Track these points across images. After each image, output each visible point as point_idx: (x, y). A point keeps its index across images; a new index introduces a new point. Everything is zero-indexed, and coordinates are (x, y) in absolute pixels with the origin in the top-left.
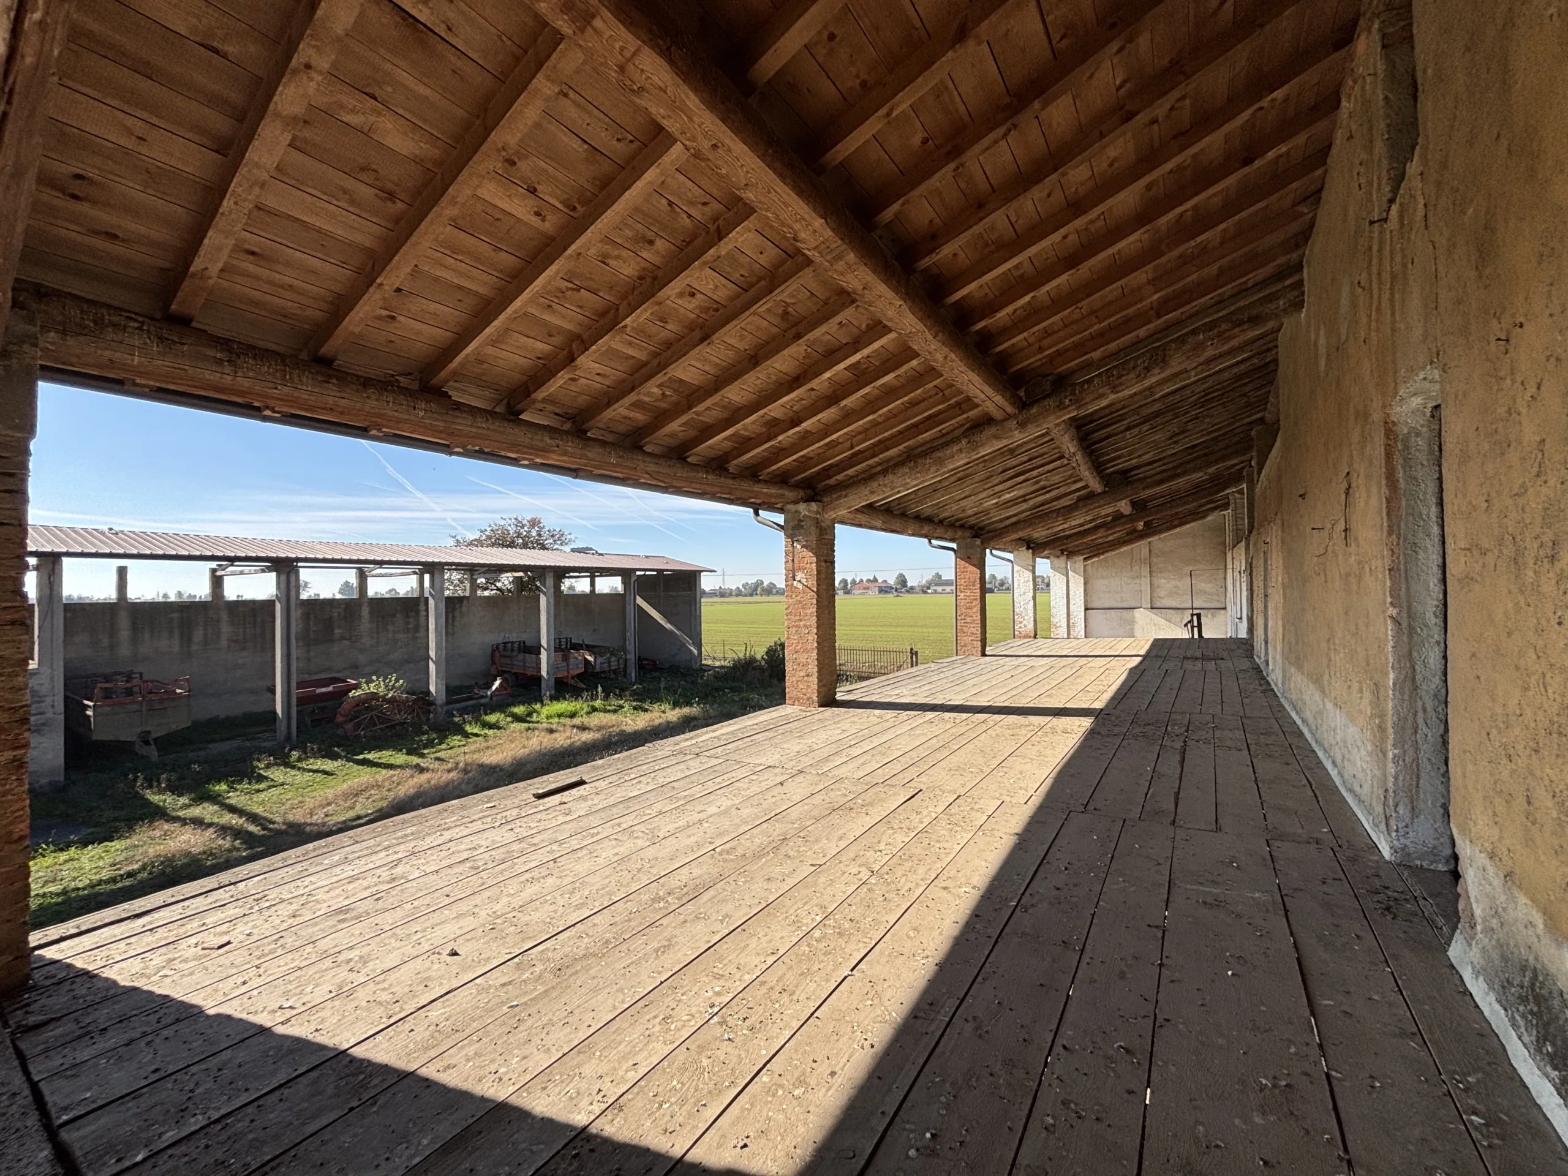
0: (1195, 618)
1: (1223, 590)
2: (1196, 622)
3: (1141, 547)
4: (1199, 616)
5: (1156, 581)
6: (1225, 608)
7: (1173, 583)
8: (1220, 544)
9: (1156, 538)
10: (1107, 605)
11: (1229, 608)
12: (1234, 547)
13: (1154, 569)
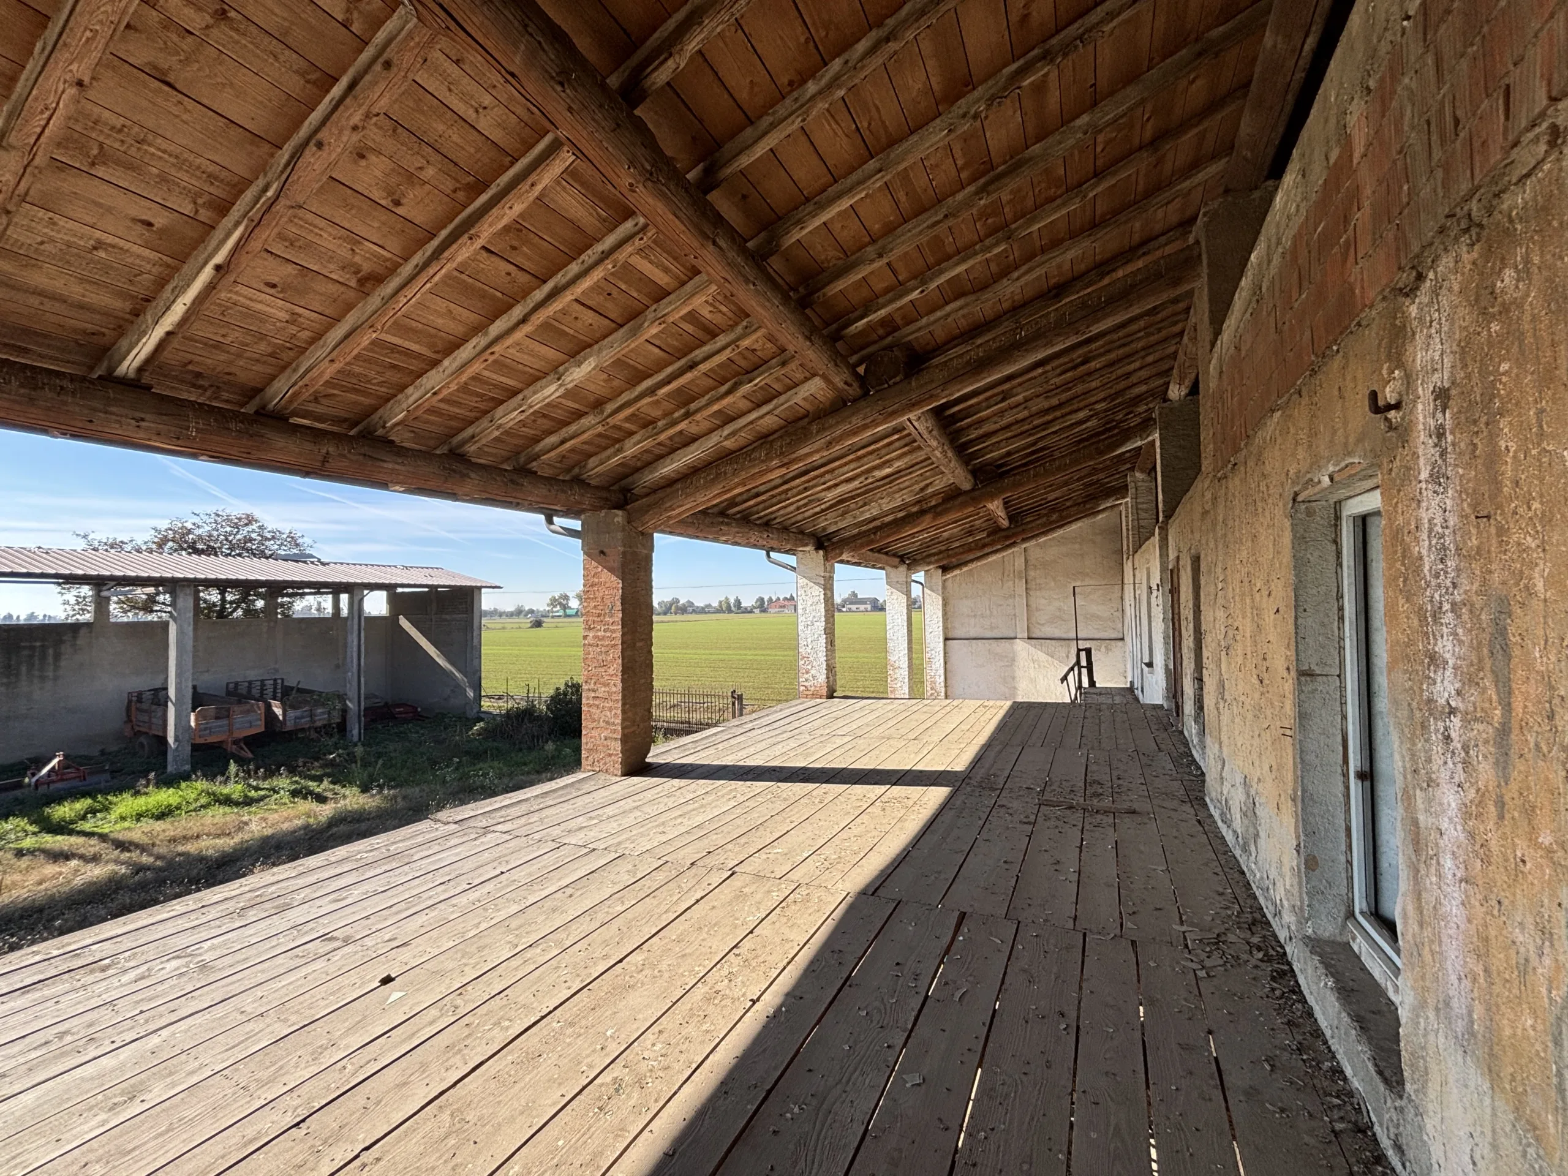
0: (1083, 654)
1: (1119, 614)
2: (1085, 662)
3: (1014, 556)
4: (1088, 651)
5: (1032, 600)
6: (1122, 639)
7: (1057, 604)
8: (1115, 552)
9: (1033, 542)
10: (972, 634)
11: (1128, 639)
12: (1135, 552)
13: (1032, 585)
